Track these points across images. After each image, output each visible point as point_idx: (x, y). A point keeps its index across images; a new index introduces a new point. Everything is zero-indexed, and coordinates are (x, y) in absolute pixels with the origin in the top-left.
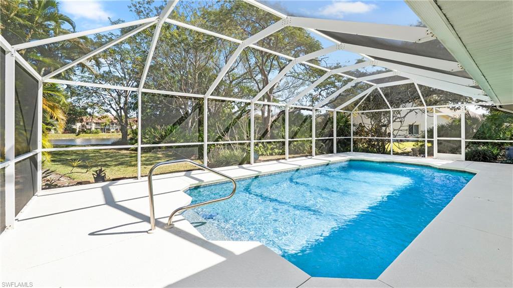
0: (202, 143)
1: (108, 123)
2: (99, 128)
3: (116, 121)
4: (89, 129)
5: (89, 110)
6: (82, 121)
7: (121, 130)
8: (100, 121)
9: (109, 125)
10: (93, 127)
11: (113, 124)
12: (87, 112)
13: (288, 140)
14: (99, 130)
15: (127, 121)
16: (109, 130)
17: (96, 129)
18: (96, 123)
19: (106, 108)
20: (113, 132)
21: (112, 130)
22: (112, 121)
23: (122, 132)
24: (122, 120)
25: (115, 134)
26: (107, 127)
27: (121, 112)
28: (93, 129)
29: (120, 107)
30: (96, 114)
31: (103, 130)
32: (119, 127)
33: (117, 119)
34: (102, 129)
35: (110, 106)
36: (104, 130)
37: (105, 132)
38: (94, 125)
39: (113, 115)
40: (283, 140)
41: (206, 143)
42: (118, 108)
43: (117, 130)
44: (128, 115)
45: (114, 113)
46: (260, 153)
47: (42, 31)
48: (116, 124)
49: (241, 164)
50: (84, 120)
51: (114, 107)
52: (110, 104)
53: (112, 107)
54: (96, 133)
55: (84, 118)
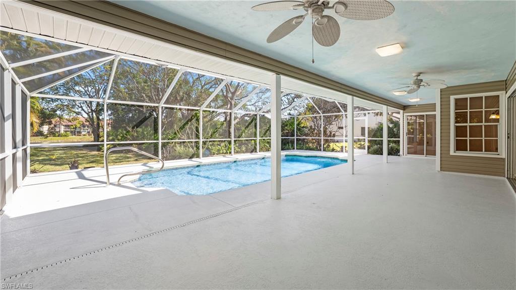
0: (158, 141)
1: (78, 125)
2: (69, 131)
3: (88, 123)
4: (57, 132)
5: (58, 112)
6: (50, 123)
7: (92, 132)
8: (70, 124)
9: (79, 127)
10: (62, 129)
11: (84, 126)
12: (56, 114)
13: (234, 139)
14: (69, 133)
15: (99, 123)
16: (79, 133)
17: (66, 131)
18: (66, 126)
19: (77, 110)
20: (84, 135)
21: (83, 133)
22: (83, 124)
23: (94, 135)
24: (93, 122)
25: (87, 137)
26: (78, 130)
27: (92, 114)
28: (62, 132)
29: (92, 110)
30: (66, 117)
31: (73, 133)
32: (90, 130)
33: (88, 121)
34: (71, 132)
35: (80, 109)
36: (75, 133)
37: (75, 135)
38: (62, 127)
39: (84, 118)
40: (230, 139)
41: (160, 141)
42: (90, 111)
43: (89, 132)
44: (101, 117)
45: (86, 116)
46: (221, 152)
47: (15, 43)
48: (88, 127)
49: (191, 158)
50: (53, 122)
51: (86, 110)
52: (81, 107)
53: (83, 110)
54: (66, 136)
55: (53, 121)
